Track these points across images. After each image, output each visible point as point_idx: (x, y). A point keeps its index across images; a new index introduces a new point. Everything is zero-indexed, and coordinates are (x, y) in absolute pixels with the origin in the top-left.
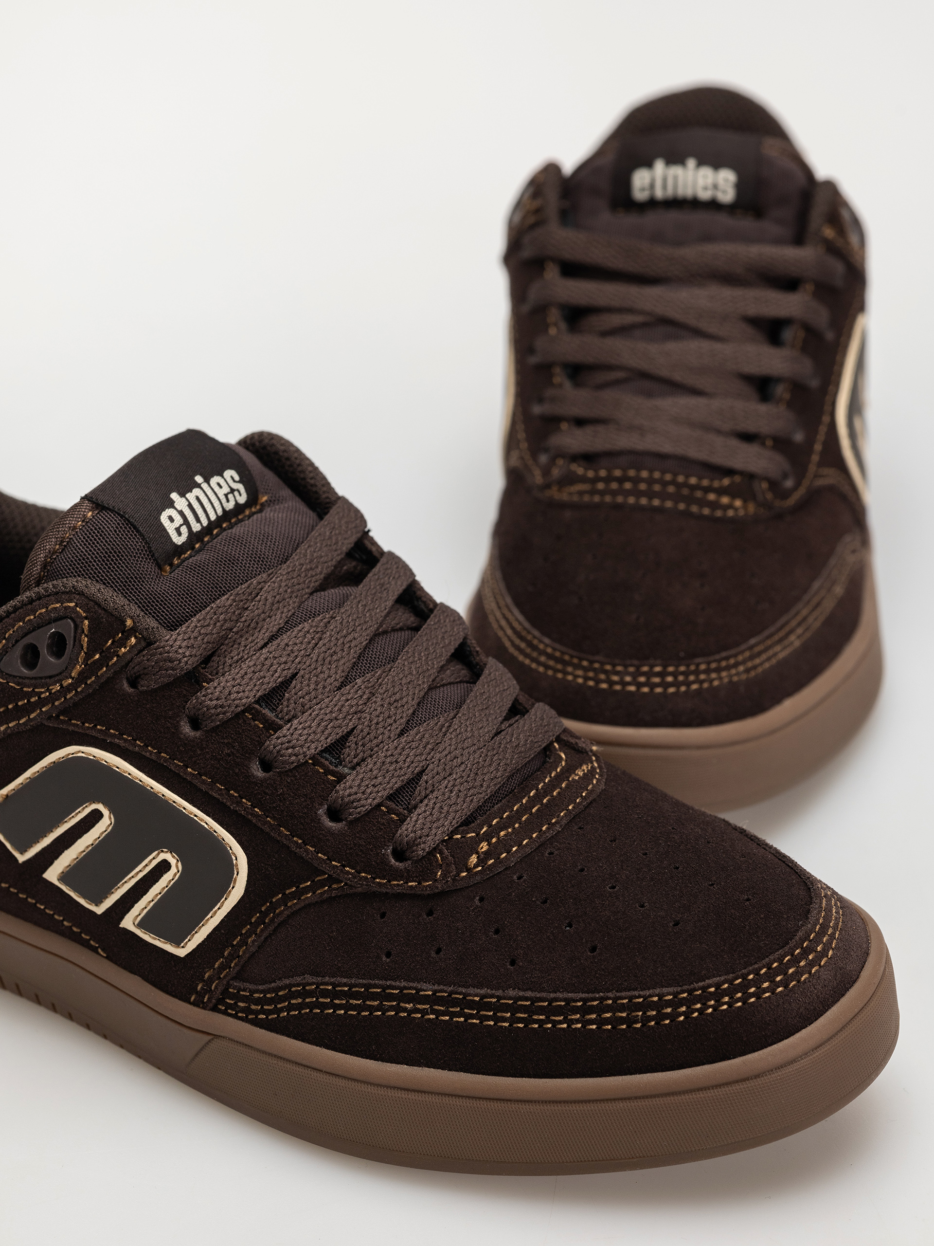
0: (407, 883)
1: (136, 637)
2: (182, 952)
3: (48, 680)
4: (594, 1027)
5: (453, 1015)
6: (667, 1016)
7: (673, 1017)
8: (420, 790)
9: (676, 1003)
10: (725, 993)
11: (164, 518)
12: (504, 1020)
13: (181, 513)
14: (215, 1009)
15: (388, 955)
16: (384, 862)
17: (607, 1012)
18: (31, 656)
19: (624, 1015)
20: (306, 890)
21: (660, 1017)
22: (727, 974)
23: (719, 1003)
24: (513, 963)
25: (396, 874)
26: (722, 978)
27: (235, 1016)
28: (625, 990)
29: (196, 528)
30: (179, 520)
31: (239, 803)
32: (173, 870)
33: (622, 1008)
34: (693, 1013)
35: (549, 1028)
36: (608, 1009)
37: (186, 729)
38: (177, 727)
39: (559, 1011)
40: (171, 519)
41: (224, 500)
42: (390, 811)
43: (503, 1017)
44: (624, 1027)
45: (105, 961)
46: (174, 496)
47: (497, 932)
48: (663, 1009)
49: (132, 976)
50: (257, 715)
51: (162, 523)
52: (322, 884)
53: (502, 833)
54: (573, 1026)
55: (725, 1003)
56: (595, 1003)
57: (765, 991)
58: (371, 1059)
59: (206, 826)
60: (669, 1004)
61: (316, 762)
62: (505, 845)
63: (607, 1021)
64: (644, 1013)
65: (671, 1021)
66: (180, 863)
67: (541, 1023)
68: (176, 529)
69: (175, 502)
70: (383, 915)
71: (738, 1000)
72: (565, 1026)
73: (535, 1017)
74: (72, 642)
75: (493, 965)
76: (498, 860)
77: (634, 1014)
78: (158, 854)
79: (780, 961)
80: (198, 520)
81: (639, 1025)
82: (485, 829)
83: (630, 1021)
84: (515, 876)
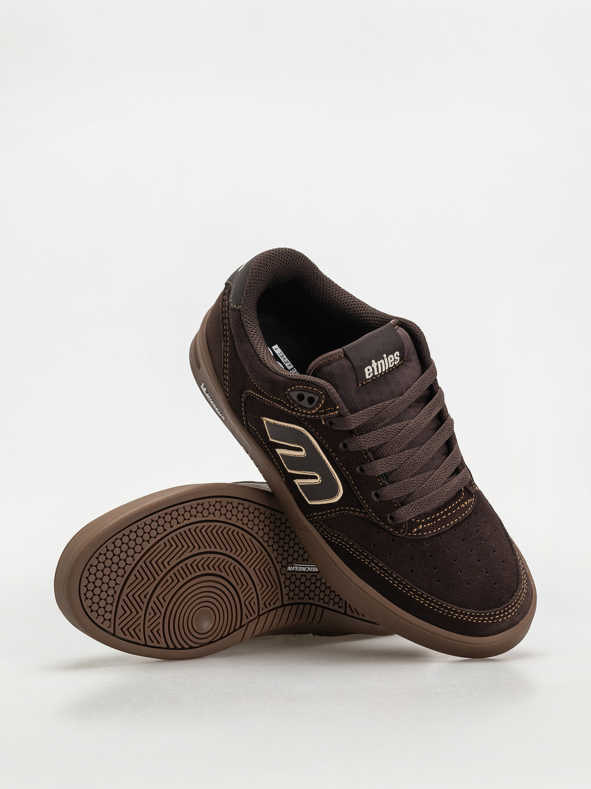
0: (390, 528)
1: (338, 411)
2: (309, 503)
3: (303, 408)
4: (427, 605)
5: (385, 576)
6: (451, 614)
7: (452, 615)
8: (409, 499)
9: (455, 612)
10: (472, 616)
11: (366, 369)
12: (400, 587)
13: (373, 369)
14: (312, 524)
15: (374, 545)
16: (386, 518)
17: (433, 603)
18: (301, 397)
19: (437, 607)
20: (357, 512)
21: (448, 613)
22: (476, 610)
23: (469, 618)
24: (411, 571)
25: (387, 523)
26: (474, 611)
27: (318, 530)
28: (442, 600)
29: (376, 373)
30: (371, 370)
31: (348, 477)
32: (318, 480)
33: (438, 605)
34: (459, 617)
35: (413, 598)
36: (434, 602)
37: (341, 446)
38: (338, 445)
39: (418, 595)
40: (369, 370)
41: (390, 363)
42: (395, 503)
43: (400, 586)
44: (436, 610)
45: (284, 483)
46: (373, 361)
47: (411, 559)
48: (450, 611)
49: (291, 494)
50: (366, 454)
51: (365, 371)
52: (363, 513)
53: (429, 524)
54: (421, 602)
55: (471, 619)
56: (430, 599)
57: (485, 620)
58: (354, 572)
59: (334, 477)
60: (453, 611)
61: (378, 477)
62: (427, 529)
63: (432, 606)
64: (444, 610)
65: (451, 616)
66: (321, 480)
67: (411, 595)
68: (369, 374)
69: (372, 364)
70: (378, 533)
71: (476, 620)
72: (418, 600)
73: (410, 592)
74: (316, 403)
75: (405, 569)
76: (423, 534)
77: (441, 608)
78: (315, 473)
79: (495, 612)
80: (378, 371)
81: (441, 612)
82: (424, 520)
83: (438, 610)
84: (425, 542)
